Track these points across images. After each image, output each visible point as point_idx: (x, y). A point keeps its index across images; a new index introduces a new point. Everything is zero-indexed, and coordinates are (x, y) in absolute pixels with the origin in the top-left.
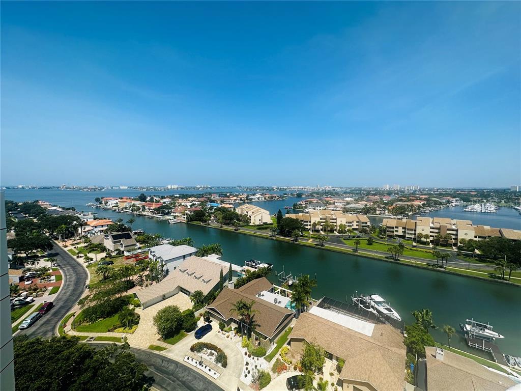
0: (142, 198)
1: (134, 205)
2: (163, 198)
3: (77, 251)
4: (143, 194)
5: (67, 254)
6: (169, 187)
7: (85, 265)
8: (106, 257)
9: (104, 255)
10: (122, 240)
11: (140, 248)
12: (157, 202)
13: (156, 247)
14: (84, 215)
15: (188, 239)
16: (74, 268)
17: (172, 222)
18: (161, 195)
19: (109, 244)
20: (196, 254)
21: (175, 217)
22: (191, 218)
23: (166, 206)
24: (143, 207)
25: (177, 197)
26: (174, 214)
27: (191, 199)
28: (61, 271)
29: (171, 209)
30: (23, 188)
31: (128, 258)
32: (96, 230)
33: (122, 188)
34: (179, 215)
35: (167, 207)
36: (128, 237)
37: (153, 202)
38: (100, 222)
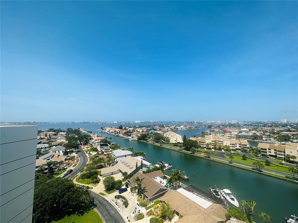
0: (121, 128)
1: (115, 131)
2: (130, 127)
4: (121, 126)
5: (84, 151)
7: (88, 157)
8: (97, 154)
10: (104, 146)
11: (111, 151)
12: (127, 129)
13: (116, 150)
14: (93, 135)
15: (131, 148)
16: (84, 157)
17: (130, 140)
20: (132, 155)
24: (120, 132)
25: (136, 127)
26: (132, 136)
27: (143, 128)
28: (79, 158)
29: (131, 133)
30: (77, 123)
31: (105, 155)
32: (96, 141)
33: (114, 122)
34: (135, 136)
35: (129, 132)
36: (107, 145)
37: (125, 129)
38: (99, 138)
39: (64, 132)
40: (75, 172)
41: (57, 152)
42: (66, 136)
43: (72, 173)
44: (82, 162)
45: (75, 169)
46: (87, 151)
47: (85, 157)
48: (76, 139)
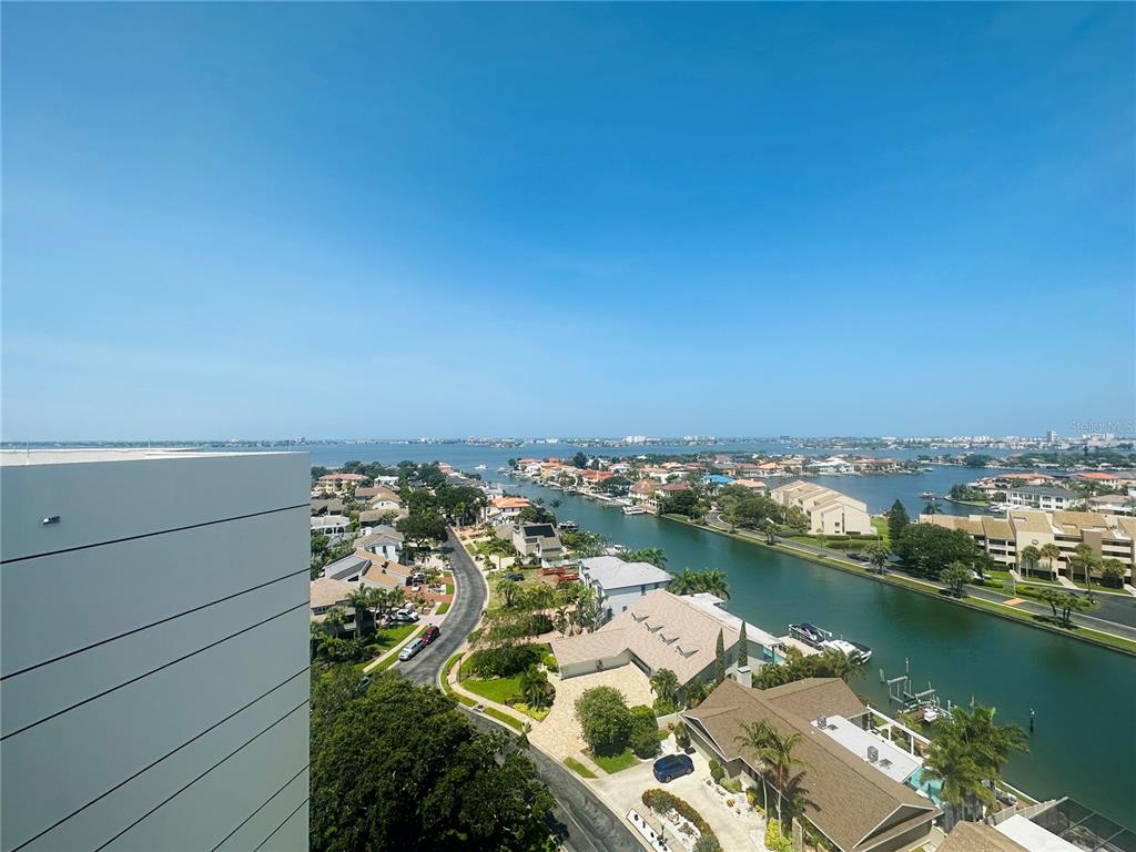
0: (580, 462)
1: (565, 475)
2: (615, 461)
3: (476, 549)
4: (580, 454)
5: (465, 551)
6: (629, 439)
7: (485, 574)
8: (514, 565)
9: (511, 561)
10: (539, 538)
11: (567, 557)
12: (605, 469)
13: (594, 558)
14: (491, 488)
15: (655, 550)
16: (470, 576)
17: (629, 511)
18: (612, 456)
19: (519, 541)
20: (669, 586)
21: (635, 501)
22: (667, 506)
23: (620, 478)
24: (580, 477)
25: (640, 461)
26: (634, 496)
27: (668, 465)
28: (454, 578)
29: (629, 483)
31: (547, 573)
32: (505, 515)
34: (643, 497)
35: (619, 480)
36: (548, 533)
37: (598, 469)
38: (512, 502)
39: (391, 474)
40: (448, 640)
41: (379, 550)
42: (398, 488)
43: (438, 642)
44: (467, 595)
45: (445, 625)
46: (480, 551)
47: (472, 573)
48: (435, 503)
